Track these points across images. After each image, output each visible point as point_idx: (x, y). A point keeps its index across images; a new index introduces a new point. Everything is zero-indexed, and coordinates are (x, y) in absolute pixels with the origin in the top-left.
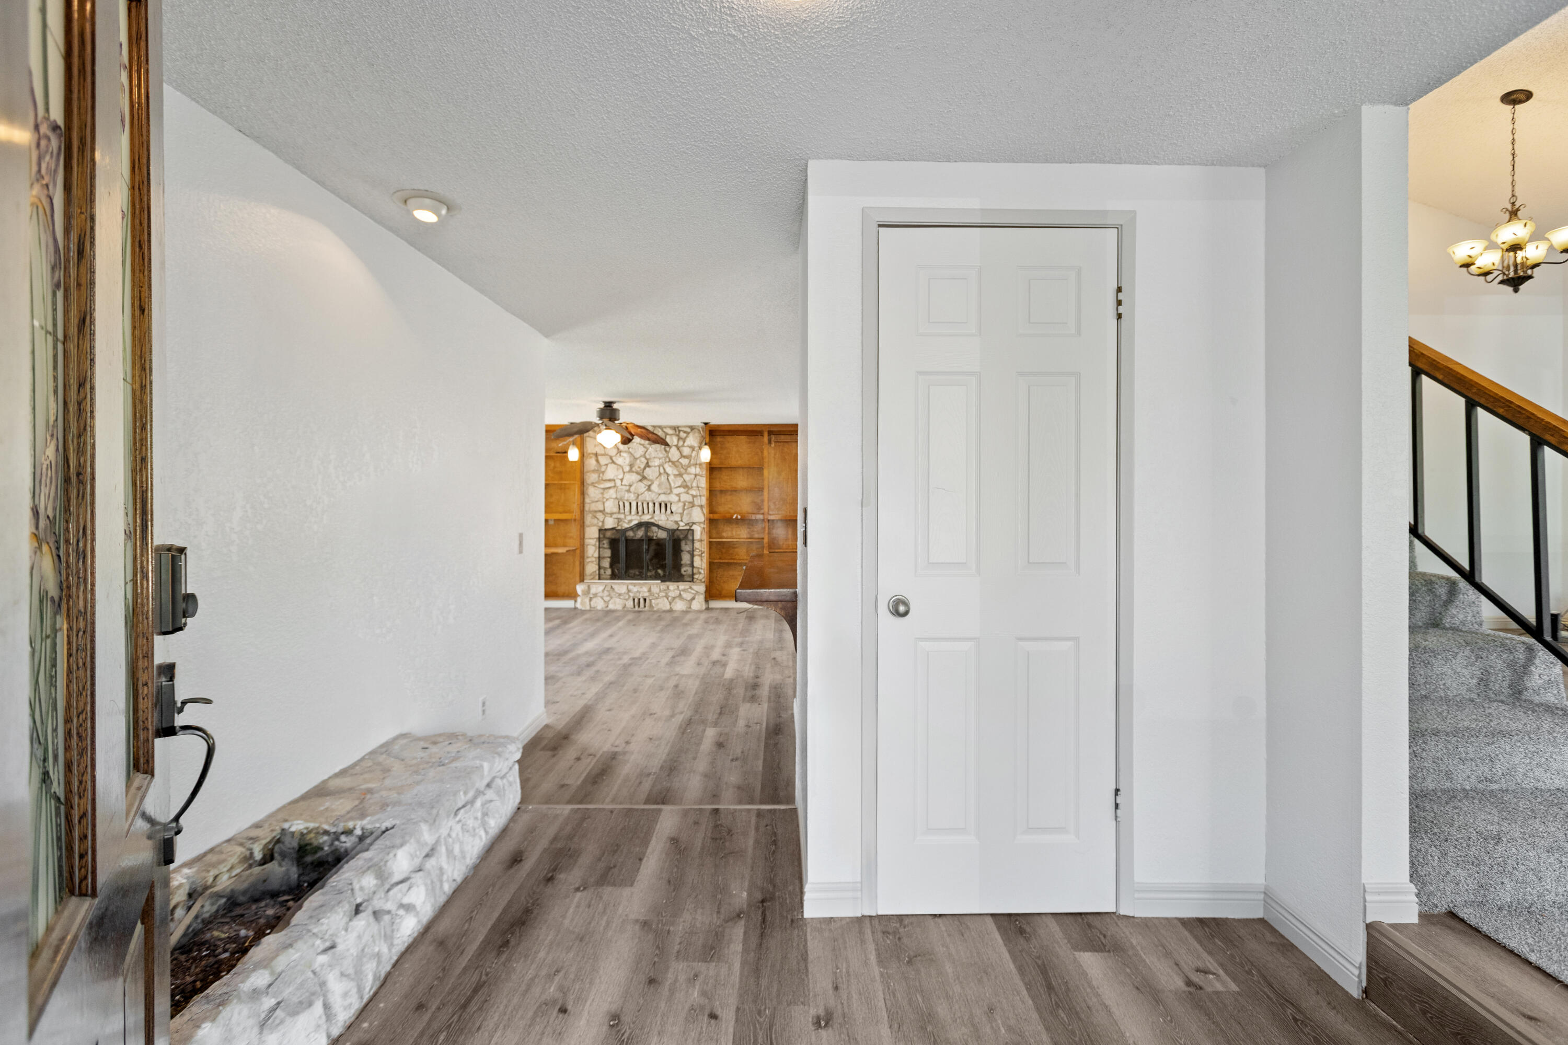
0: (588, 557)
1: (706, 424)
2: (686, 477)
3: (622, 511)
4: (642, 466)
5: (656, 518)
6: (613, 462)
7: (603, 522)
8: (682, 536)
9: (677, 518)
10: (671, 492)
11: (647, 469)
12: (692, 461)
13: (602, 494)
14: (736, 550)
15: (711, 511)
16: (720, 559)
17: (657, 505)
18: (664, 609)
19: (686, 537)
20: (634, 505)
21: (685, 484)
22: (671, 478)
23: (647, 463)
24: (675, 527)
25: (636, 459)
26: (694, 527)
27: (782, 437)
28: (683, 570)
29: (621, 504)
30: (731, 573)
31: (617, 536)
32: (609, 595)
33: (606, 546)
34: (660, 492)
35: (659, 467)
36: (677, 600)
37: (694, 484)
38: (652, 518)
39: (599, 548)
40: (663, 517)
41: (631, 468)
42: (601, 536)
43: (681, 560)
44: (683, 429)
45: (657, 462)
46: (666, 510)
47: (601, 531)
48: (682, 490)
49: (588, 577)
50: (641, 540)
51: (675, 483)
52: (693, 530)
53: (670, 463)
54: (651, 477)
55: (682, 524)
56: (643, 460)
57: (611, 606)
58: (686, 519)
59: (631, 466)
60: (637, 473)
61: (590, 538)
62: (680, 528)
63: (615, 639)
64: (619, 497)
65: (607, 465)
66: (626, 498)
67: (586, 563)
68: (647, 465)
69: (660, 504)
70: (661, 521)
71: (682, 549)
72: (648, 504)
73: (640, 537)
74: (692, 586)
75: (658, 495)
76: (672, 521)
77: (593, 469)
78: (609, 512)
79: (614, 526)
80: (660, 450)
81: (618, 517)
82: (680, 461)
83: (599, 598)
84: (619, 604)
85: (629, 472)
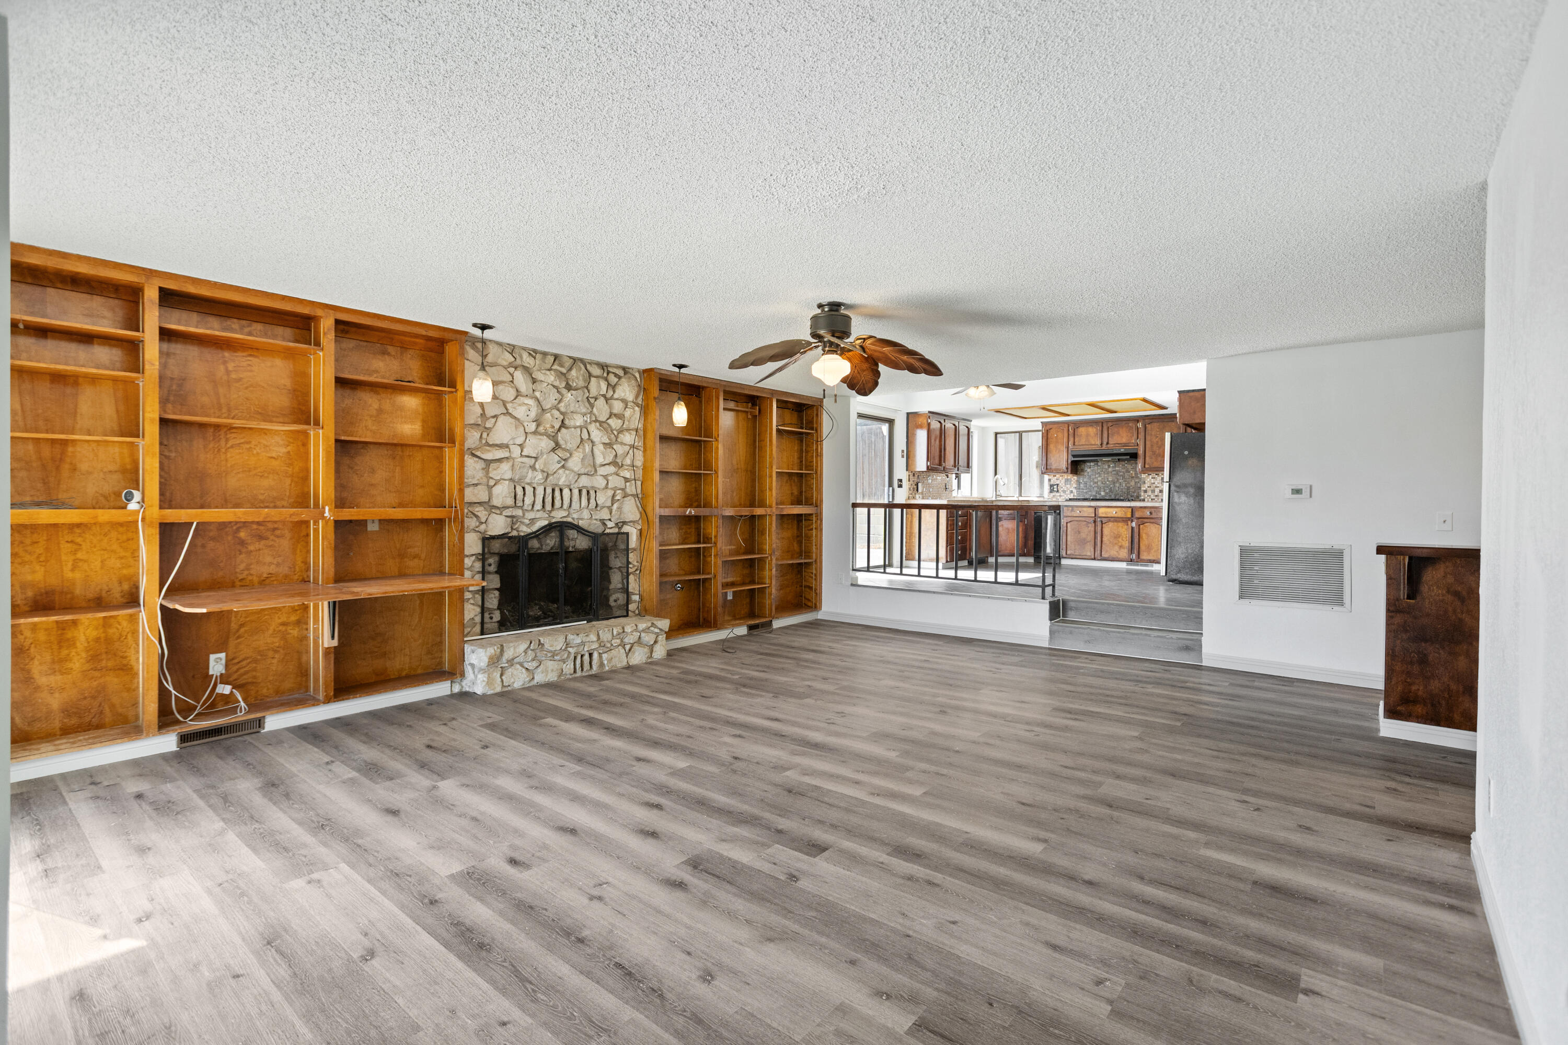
2: (620, 449)
3: (519, 504)
4: (555, 426)
6: (508, 413)
7: (489, 524)
8: (610, 544)
9: (605, 515)
10: (596, 471)
11: (563, 430)
13: (488, 470)
17: (576, 492)
18: (618, 666)
19: (616, 545)
20: (540, 491)
21: (616, 460)
22: (598, 449)
23: (563, 420)
24: (600, 530)
25: (546, 412)
26: (627, 529)
28: (611, 599)
29: (519, 490)
31: (513, 549)
33: (494, 568)
34: (581, 471)
35: (581, 428)
36: (636, 647)
37: (628, 461)
38: (567, 516)
39: (482, 573)
40: (584, 513)
41: (538, 427)
42: (486, 550)
43: (610, 582)
44: (614, 370)
45: (579, 421)
46: (588, 502)
47: (486, 540)
48: (612, 469)
50: (552, 555)
51: (601, 458)
52: (626, 534)
53: (596, 425)
54: (569, 446)
55: (610, 524)
57: (538, 678)
58: (614, 517)
59: (538, 422)
60: (547, 436)
61: (469, 555)
62: (608, 531)
64: (515, 478)
65: (495, 416)
66: (528, 480)
68: (563, 424)
70: (582, 519)
71: (611, 566)
72: (561, 490)
73: (548, 548)
74: (655, 622)
75: (577, 477)
76: (596, 519)
77: (472, 422)
78: (499, 505)
79: (507, 531)
80: (583, 401)
81: (514, 514)
82: (610, 421)
83: (518, 666)
84: (552, 670)
85: (535, 433)
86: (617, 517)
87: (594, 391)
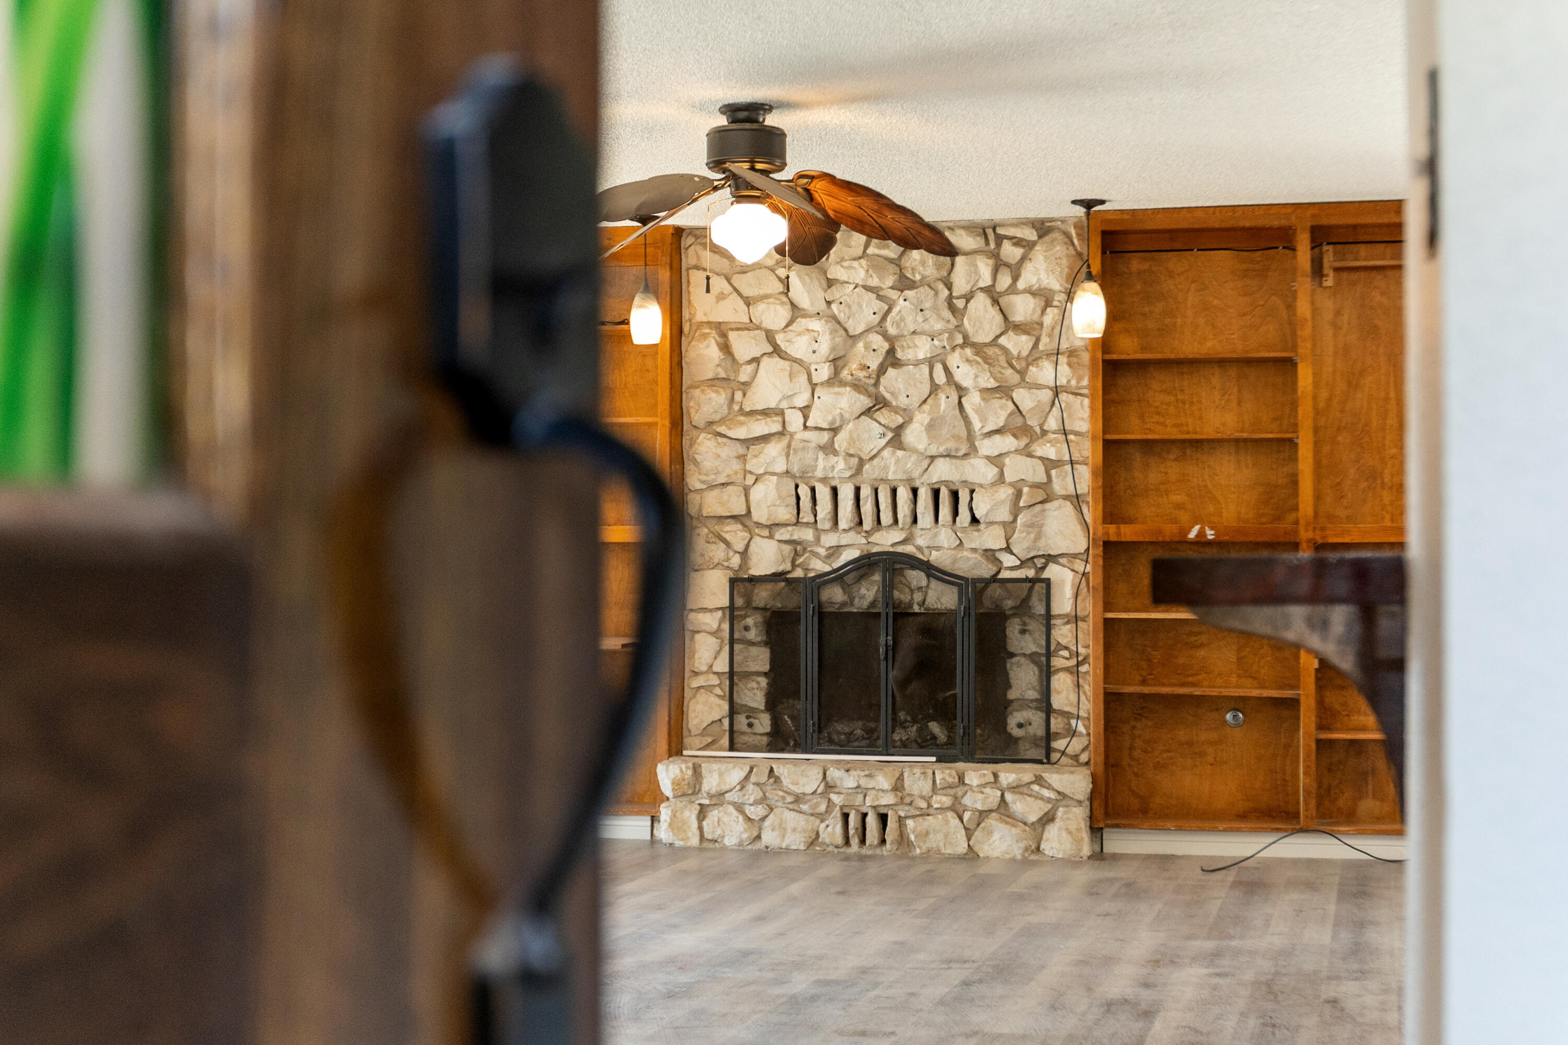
0: (696, 674)
1: (1088, 204)
2: (1025, 398)
3: (807, 517)
4: (874, 364)
5: (920, 542)
6: (777, 351)
7: (744, 554)
8: (1009, 603)
9: (992, 539)
10: (972, 450)
11: (891, 372)
12: (1045, 340)
13: (742, 458)
14: (1202, 653)
15: (1111, 515)
16: (1144, 682)
17: (924, 496)
18: (949, 851)
19: (1023, 607)
20: (846, 494)
21: (1019, 421)
22: (972, 401)
23: (891, 352)
24: (986, 571)
25: (853, 338)
26: (1053, 572)
27: (1363, 250)
28: (1012, 721)
29: (804, 492)
30: (1182, 734)
31: (792, 602)
32: (763, 800)
33: (752, 635)
34: (933, 450)
35: (930, 362)
36: (992, 821)
37: (1052, 423)
38: (904, 542)
39: (732, 641)
40: (945, 537)
41: (837, 372)
42: (739, 602)
43: (1008, 686)
44: (1011, 232)
45: (923, 349)
46: (955, 513)
47: (742, 583)
48: (1007, 443)
49: (697, 742)
50: (870, 616)
51: (983, 420)
52: (1048, 582)
53: (968, 351)
54: (903, 401)
55: (1008, 560)
56: (877, 341)
57: (769, 838)
58: (1022, 545)
59: (837, 362)
60: (857, 387)
61: (705, 610)
62: (1005, 574)
63: (770, 928)
64: (795, 469)
65: (756, 360)
66: (819, 474)
67: (688, 693)
68: (891, 359)
69: (936, 493)
70: (938, 548)
71: (1011, 649)
72: (894, 491)
73: (865, 604)
74: (1046, 776)
75: (927, 461)
76: (974, 550)
77: (710, 375)
78: (763, 520)
79: (781, 569)
80: (935, 308)
81: (795, 537)
82: (1003, 341)
83: (731, 809)
84: (794, 830)
85: (830, 383)
86: (1026, 544)
87: (961, 283)
